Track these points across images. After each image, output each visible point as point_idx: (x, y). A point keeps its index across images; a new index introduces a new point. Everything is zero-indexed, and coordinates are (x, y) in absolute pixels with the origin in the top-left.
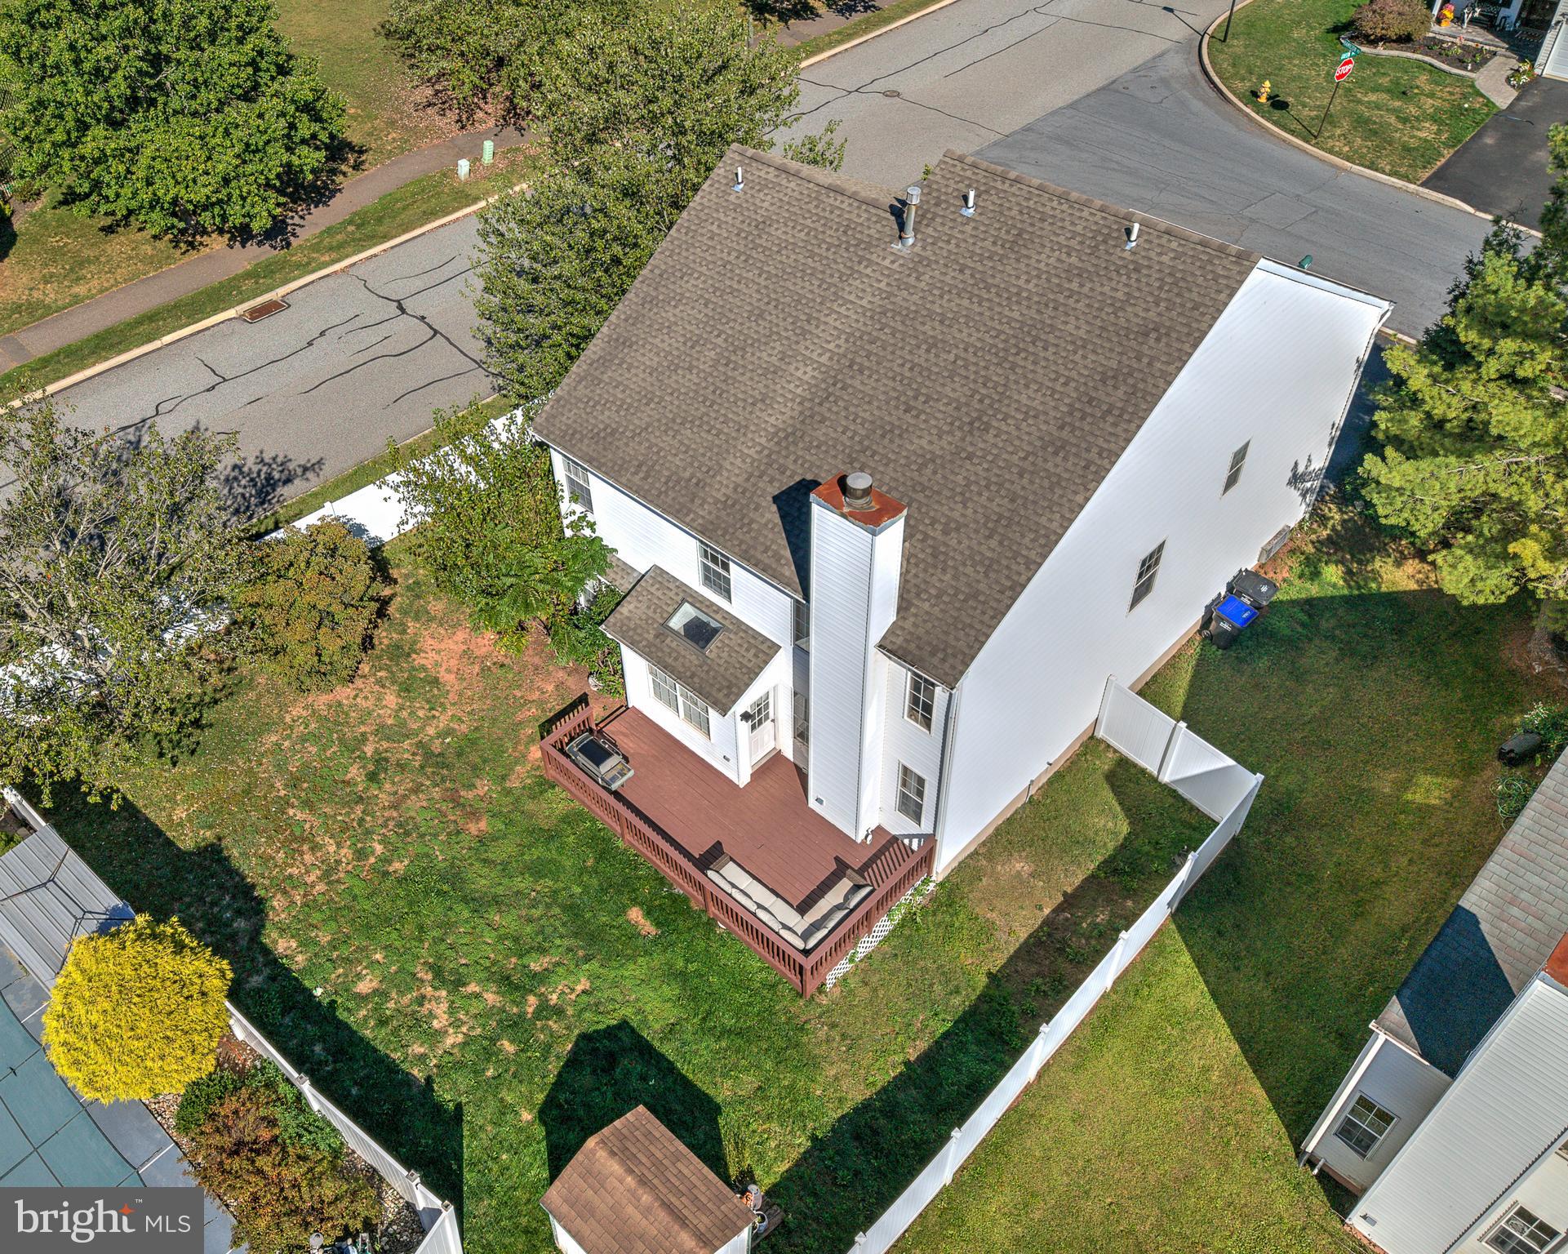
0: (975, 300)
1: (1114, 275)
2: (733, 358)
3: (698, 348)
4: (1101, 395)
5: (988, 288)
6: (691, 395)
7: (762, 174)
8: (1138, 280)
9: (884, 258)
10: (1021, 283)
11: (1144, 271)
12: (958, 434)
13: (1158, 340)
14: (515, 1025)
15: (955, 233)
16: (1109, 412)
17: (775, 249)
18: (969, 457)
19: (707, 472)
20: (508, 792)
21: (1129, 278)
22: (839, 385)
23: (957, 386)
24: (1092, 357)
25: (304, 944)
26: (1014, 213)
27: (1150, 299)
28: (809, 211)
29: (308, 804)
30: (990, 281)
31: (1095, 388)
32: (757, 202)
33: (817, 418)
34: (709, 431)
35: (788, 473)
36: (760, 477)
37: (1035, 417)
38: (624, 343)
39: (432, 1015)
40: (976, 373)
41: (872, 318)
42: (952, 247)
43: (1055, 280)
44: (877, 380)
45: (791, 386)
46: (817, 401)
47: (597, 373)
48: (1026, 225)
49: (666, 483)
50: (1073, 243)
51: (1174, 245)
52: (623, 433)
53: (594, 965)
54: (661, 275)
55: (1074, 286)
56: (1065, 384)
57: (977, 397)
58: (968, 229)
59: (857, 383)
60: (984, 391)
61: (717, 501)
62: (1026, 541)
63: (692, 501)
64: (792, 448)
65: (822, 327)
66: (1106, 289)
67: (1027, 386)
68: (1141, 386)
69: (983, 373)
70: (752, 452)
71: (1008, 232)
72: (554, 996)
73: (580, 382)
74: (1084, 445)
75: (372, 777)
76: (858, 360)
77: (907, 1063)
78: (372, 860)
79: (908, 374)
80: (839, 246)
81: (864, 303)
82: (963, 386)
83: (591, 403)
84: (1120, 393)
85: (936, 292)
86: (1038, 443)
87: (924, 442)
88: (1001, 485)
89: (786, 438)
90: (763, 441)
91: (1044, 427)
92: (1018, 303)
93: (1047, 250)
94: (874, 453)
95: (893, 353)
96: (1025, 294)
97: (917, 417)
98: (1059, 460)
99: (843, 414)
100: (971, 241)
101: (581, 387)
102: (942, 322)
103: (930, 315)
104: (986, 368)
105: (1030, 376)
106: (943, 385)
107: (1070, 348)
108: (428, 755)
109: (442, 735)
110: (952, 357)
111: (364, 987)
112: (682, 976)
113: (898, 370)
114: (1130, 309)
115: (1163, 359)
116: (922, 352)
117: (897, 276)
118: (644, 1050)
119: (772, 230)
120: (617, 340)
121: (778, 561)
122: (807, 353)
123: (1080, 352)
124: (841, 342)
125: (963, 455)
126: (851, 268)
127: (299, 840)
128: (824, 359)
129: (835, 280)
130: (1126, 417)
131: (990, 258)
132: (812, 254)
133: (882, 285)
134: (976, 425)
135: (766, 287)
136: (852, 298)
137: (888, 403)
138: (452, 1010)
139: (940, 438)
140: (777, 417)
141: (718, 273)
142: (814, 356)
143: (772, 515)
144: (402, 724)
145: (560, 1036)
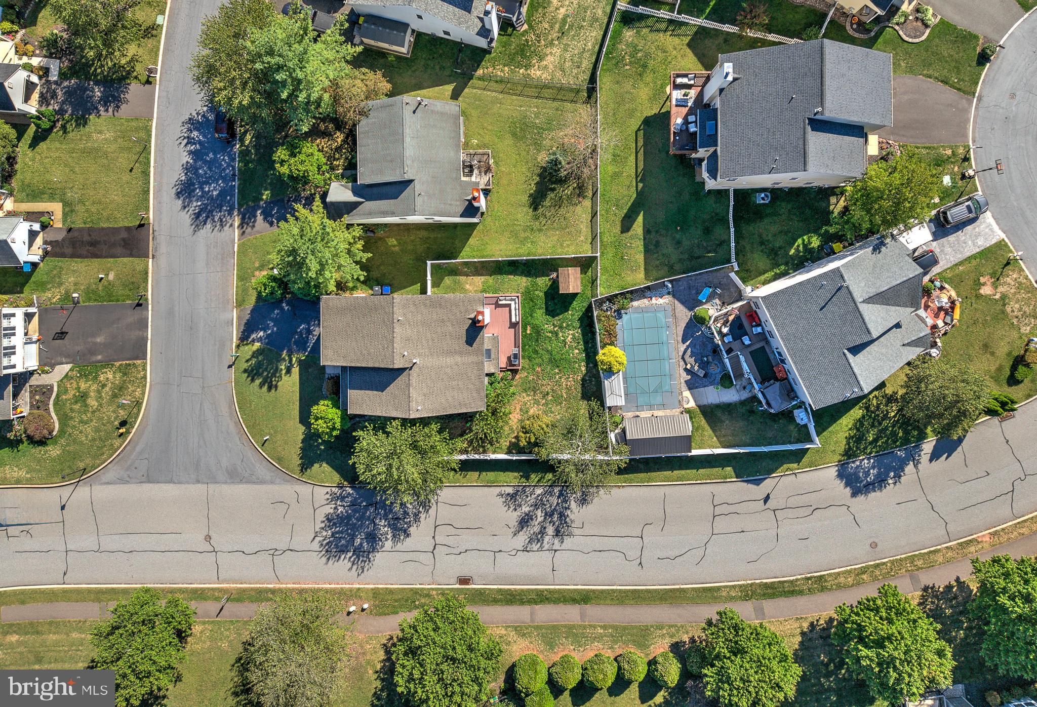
2: (452, 378)
3: (454, 387)
5: (418, 338)
6: (462, 380)
7: (415, 405)
9: (422, 363)
10: (415, 333)
11: (404, 313)
13: (415, 302)
14: (561, 327)
15: (411, 353)
19: (474, 364)
20: (528, 373)
21: (407, 315)
22: (448, 352)
24: (423, 311)
25: (580, 366)
26: (403, 345)
27: (409, 308)
28: (418, 387)
29: (562, 397)
31: (428, 306)
32: (421, 401)
33: (455, 351)
34: (468, 370)
35: (466, 348)
36: (470, 353)
37: (437, 313)
38: (460, 405)
39: (571, 339)
40: (434, 329)
41: (433, 356)
42: (414, 351)
43: (412, 327)
44: (443, 345)
45: (452, 361)
46: (452, 354)
47: (468, 405)
48: (404, 340)
49: (480, 371)
50: (404, 329)
51: (398, 311)
52: (476, 388)
53: (543, 327)
54: (444, 409)
55: (412, 323)
56: (429, 312)
57: (438, 325)
58: (409, 351)
59: (446, 349)
61: (478, 358)
62: (457, 299)
63: (480, 363)
64: (462, 351)
65: (439, 364)
66: (410, 317)
67: (433, 318)
68: (424, 299)
70: (466, 358)
71: (407, 342)
72: (552, 327)
74: (438, 301)
75: (548, 394)
76: (442, 352)
77: (514, 276)
78: (560, 375)
79: (440, 340)
80: (423, 374)
81: (431, 360)
82: (437, 329)
84: (427, 302)
85: (423, 347)
86: (441, 309)
87: (450, 328)
88: (451, 310)
89: (461, 354)
90: (464, 358)
91: (438, 310)
92: (419, 331)
93: (407, 333)
95: (437, 346)
96: (417, 331)
98: (442, 304)
99: (452, 347)
100: (411, 348)
101: (472, 406)
102: (428, 342)
103: (428, 345)
104: (433, 327)
105: (431, 319)
106: (439, 332)
107: (423, 315)
108: (535, 392)
109: (528, 395)
110: (434, 335)
111: (577, 351)
112: (531, 315)
113: (440, 343)
114: (412, 310)
115: (418, 299)
116: (435, 341)
117: (424, 357)
118: (547, 309)
119: (425, 392)
121: (481, 337)
122: (445, 363)
123: (423, 313)
124: (440, 358)
125: (449, 320)
126: (426, 368)
127: (568, 389)
128: (444, 359)
129: (429, 369)
131: (413, 342)
132: (427, 378)
133: (427, 359)
134: (443, 321)
135: (437, 383)
136: (431, 363)
137: (446, 340)
138: (567, 337)
140: (458, 359)
142: (445, 361)
143: (474, 345)
144: (534, 403)
145: (556, 320)
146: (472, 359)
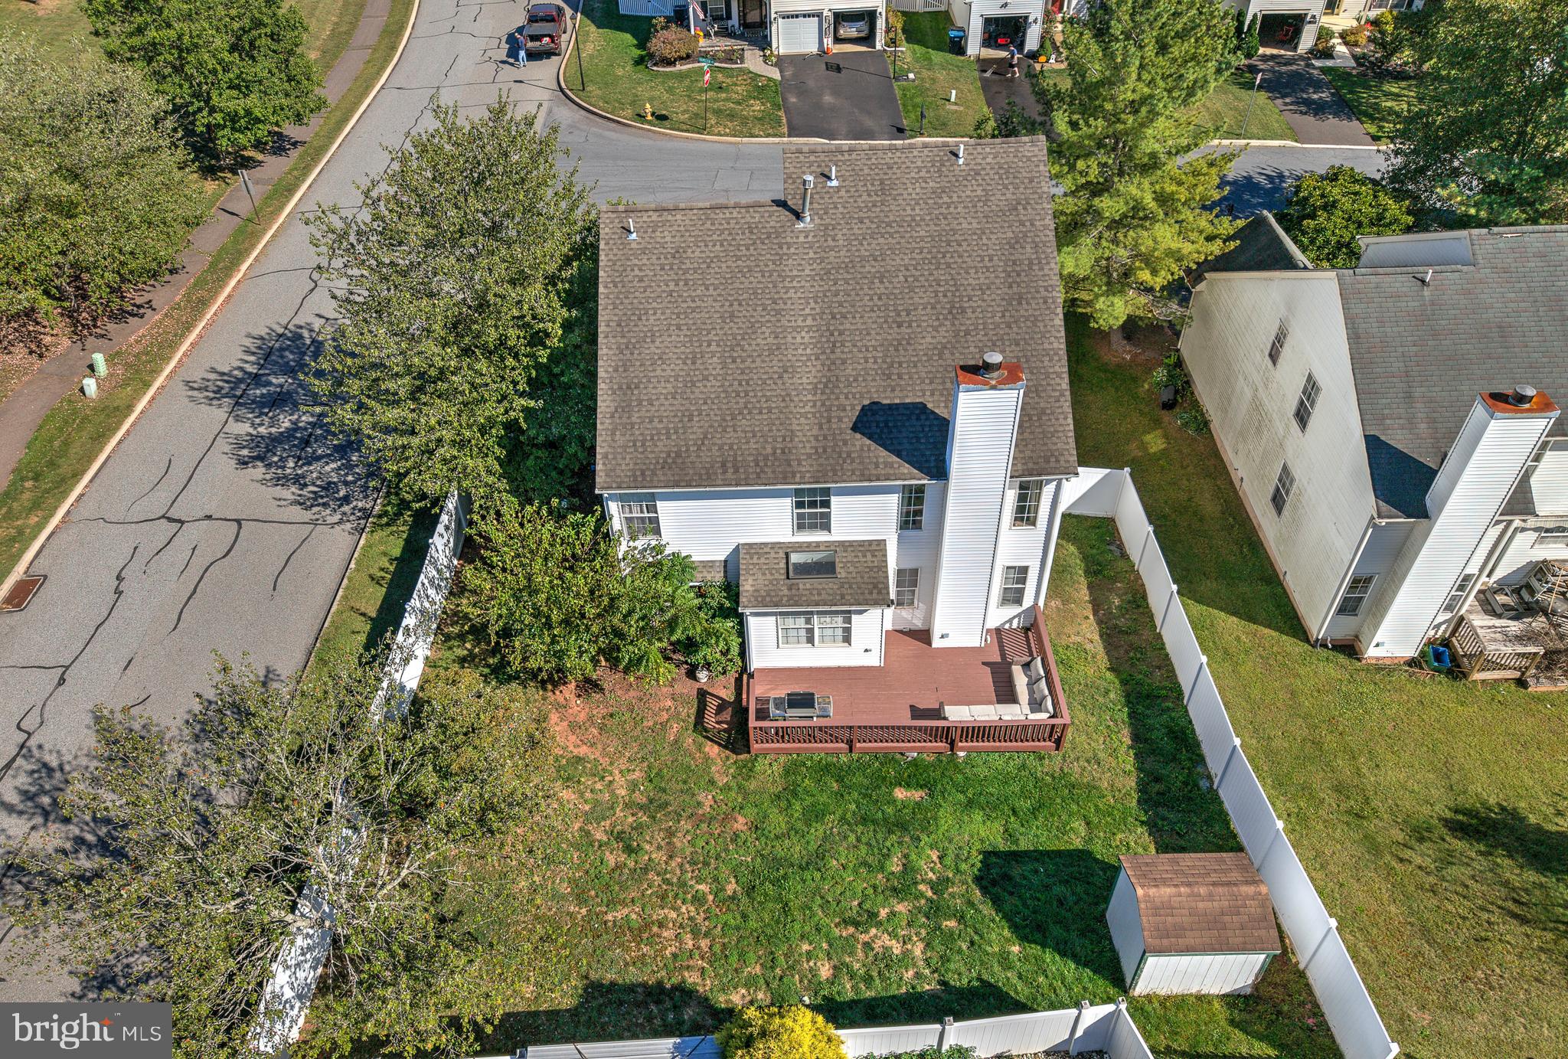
0: (886, 236)
1: (965, 182)
2: (735, 354)
3: (699, 362)
4: (1017, 256)
5: (889, 224)
6: (723, 395)
7: (645, 219)
8: (983, 179)
9: (797, 237)
10: (909, 212)
11: (982, 172)
12: (947, 323)
13: (1025, 209)
15: (835, 199)
16: (1031, 263)
17: (704, 266)
18: (967, 333)
19: (784, 440)
21: (976, 180)
22: (836, 334)
23: (921, 295)
24: (993, 237)
26: (866, 171)
27: (1000, 187)
28: (709, 230)
29: (611, 904)
30: (887, 220)
31: (1011, 254)
32: (659, 240)
33: (838, 362)
34: (761, 413)
35: (848, 408)
36: (829, 421)
37: (989, 288)
38: (629, 388)
39: (886, 948)
40: (927, 280)
41: (822, 279)
42: (841, 210)
43: (931, 201)
44: (861, 317)
45: (800, 351)
46: (828, 351)
47: (624, 420)
48: (882, 176)
49: (757, 465)
50: (922, 174)
51: (988, 150)
52: (687, 450)
53: (926, 841)
54: (619, 325)
55: (946, 199)
56: (991, 260)
57: (940, 294)
58: (843, 193)
59: (848, 326)
60: (942, 289)
61: (809, 456)
62: (1046, 363)
63: (790, 465)
64: (837, 391)
65: (789, 302)
66: (968, 193)
67: (967, 273)
68: (1037, 239)
69: (931, 278)
70: (808, 409)
71: (873, 185)
72: (931, 874)
73: (613, 434)
74: (1033, 290)
75: (629, 850)
76: (836, 311)
77: (1130, 747)
78: (711, 898)
79: (880, 303)
80: (754, 243)
81: (807, 272)
82: (925, 292)
83: (639, 444)
84: (1029, 250)
85: (854, 243)
86: (1004, 303)
87: (928, 340)
88: (1002, 339)
89: (826, 386)
90: (810, 397)
91: (999, 292)
92: (918, 225)
93: (909, 185)
94: (900, 364)
95: (858, 295)
96: (918, 218)
97: (910, 326)
98: (1025, 306)
99: (855, 350)
100: (852, 200)
101: (617, 438)
102: (875, 260)
103: (863, 259)
104: (931, 274)
105: (964, 266)
106: (912, 298)
107: (975, 237)
108: (643, 808)
109: (633, 786)
110: (902, 279)
111: (825, 973)
113: (871, 303)
114: (992, 198)
115: (1038, 218)
116: (878, 285)
117: (817, 245)
118: (1012, 857)
119: (689, 254)
120: (620, 388)
121: (892, 467)
122: (793, 324)
123: (984, 237)
124: (813, 305)
125: (962, 334)
126: (777, 254)
127: (642, 931)
128: (809, 322)
129: (772, 267)
130: (1044, 262)
131: (874, 206)
132: (739, 258)
133: (811, 255)
134: (955, 311)
135: (719, 295)
136: (795, 273)
137: (881, 328)
138: (893, 935)
139: (938, 332)
140: (807, 376)
141: (670, 302)
142: (800, 323)
143: (861, 441)
144: (596, 803)
145: (963, 890)
146: (804, 429)
